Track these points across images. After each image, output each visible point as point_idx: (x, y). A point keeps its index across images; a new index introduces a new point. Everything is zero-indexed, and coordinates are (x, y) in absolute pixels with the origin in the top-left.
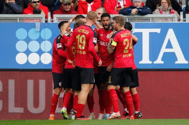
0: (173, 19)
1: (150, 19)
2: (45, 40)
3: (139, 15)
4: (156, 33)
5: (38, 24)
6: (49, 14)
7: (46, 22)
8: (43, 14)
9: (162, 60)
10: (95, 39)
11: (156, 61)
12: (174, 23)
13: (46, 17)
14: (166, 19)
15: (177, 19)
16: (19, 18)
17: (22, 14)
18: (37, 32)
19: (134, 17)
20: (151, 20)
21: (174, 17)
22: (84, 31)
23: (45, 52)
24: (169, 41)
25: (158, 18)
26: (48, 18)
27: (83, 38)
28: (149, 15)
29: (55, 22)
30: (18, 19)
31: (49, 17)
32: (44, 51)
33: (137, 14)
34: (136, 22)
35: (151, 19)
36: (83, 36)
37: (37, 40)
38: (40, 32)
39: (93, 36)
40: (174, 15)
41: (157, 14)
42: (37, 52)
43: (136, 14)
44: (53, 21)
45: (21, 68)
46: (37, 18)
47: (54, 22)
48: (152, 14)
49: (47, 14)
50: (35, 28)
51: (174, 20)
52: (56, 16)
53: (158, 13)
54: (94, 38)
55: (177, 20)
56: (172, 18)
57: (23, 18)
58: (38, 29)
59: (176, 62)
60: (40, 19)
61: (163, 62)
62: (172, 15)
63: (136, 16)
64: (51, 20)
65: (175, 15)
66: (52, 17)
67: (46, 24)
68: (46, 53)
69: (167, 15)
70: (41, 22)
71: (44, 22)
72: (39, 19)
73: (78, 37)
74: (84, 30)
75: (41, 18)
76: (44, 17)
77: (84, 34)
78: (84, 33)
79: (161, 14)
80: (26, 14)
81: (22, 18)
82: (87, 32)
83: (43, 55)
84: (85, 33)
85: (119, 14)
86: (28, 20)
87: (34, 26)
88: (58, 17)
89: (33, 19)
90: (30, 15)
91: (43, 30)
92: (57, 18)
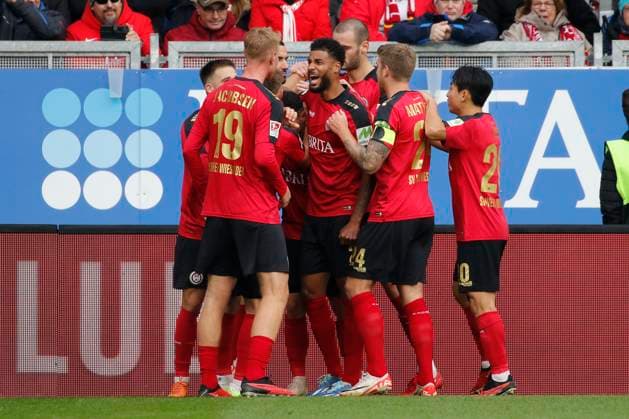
0: (568, 57)
1: (491, 57)
2: (140, 128)
3: (455, 44)
4: (514, 105)
5: (116, 75)
6: (154, 39)
7: (144, 65)
8: (132, 42)
9: (533, 195)
10: (277, 125)
11: (512, 200)
12: (571, 71)
13: (145, 51)
14: (547, 56)
15: (584, 58)
16: (53, 52)
17: (64, 40)
18: (115, 100)
19: (439, 50)
20: (495, 60)
21: (573, 52)
22: (239, 98)
23: (140, 169)
24: (556, 132)
25: (519, 54)
26: (149, 53)
27: (235, 123)
28: (487, 43)
29: (173, 66)
30: (50, 56)
31: (155, 52)
32: (137, 166)
33: (449, 40)
34: (444, 69)
35: (495, 56)
36: (237, 115)
37: (112, 128)
38: (123, 100)
39: (269, 114)
40: (572, 42)
41: (517, 40)
42: (114, 169)
43: (445, 40)
44: (166, 65)
45: (58, 222)
46: (112, 55)
47: (169, 68)
48: (500, 40)
49: (148, 41)
50: (107, 87)
51: (572, 59)
52: (175, 47)
53: (521, 38)
54: (273, 123)
55: (583, 62)
56: (566, 55)
57: (68, 55)
58: (116, 92)
59: (580, 204)
60: (122, 56)
61: (534, 204)
62: (565, 45)
63: (447, 48)
64: (160, 59)
65: (577, 43)
66: (164, 51)
67: (143, 75)
68: (142, 172)
69: (548, 43)
70: (127, 65)
71: (136, 65)
72: (119, 57)
73: (218, 117)
74: (238, 94)
75: (125, 52)
76: (138, 50)
77: (239, 108)
78: (239, 103)
79: (531, 39)
80: (79, 39)
81: (65, 52)
82: (248, 100)
83: (133, 179)
84: (244, 105)
85: (389, 40)
86: (84, 61)
87: (102, 81)
88: (184, 50)
89: (101, 56)
90: (90, 44)
91: (133, 96)
92: (180, 53)
